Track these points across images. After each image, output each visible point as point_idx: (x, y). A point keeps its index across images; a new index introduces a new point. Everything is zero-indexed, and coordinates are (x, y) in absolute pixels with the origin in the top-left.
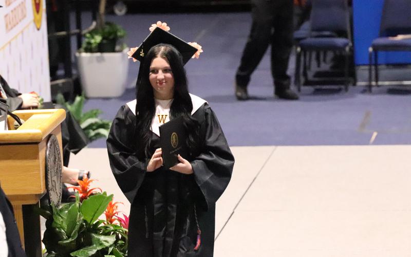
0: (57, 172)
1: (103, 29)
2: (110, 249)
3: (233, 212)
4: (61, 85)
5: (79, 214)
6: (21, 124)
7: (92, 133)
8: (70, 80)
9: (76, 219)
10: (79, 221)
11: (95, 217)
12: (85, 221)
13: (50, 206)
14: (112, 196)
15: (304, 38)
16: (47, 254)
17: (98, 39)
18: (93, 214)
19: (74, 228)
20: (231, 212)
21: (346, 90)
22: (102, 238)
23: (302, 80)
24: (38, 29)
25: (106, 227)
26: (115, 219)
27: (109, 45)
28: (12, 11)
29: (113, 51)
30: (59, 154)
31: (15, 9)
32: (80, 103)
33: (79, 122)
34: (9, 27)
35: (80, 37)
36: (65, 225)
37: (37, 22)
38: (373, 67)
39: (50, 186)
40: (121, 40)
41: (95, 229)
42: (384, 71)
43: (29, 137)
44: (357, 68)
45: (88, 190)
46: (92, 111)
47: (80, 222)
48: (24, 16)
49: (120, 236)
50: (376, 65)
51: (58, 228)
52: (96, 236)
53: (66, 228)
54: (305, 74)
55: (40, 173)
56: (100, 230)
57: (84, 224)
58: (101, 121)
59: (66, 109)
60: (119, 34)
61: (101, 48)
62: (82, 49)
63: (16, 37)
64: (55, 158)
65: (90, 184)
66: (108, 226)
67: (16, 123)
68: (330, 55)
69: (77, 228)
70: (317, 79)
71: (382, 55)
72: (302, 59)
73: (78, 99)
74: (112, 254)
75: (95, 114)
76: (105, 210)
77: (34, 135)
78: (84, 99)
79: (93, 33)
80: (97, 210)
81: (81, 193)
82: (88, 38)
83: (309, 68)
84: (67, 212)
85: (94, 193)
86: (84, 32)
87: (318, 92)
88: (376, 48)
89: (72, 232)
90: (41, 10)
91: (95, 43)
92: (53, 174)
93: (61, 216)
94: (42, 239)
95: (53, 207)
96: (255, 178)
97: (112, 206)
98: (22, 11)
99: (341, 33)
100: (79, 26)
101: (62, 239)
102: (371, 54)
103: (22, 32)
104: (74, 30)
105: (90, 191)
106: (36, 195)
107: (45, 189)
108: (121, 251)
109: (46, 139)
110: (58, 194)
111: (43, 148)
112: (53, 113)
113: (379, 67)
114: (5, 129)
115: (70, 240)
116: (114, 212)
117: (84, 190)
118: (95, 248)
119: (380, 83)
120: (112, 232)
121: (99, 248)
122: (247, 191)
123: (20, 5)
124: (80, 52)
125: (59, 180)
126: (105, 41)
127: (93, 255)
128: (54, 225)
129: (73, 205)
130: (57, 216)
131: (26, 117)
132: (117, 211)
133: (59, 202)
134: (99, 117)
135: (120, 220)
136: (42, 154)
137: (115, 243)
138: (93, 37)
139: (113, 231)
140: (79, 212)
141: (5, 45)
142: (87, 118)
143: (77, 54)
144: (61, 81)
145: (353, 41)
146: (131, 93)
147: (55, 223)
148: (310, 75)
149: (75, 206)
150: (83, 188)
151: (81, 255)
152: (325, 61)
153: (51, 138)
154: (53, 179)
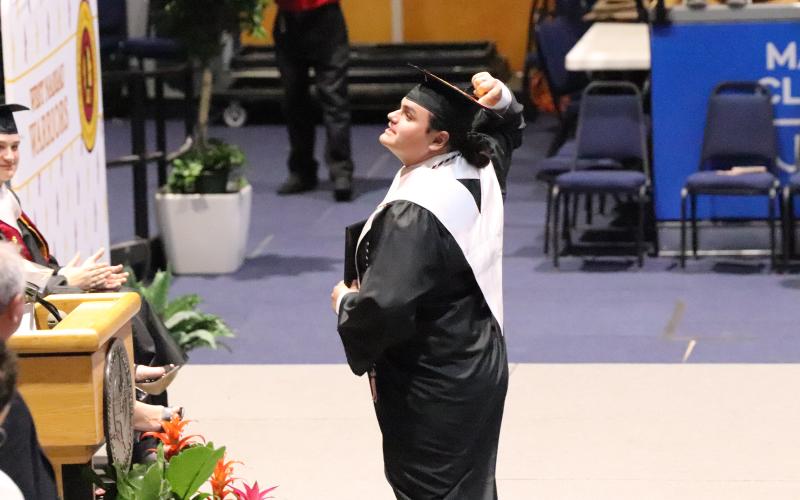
1: (205, 150)
4: (128, 250)
5: (163, 481)
6: (59, 319)
7: (185, 338)
8: (145, 241)
9: (158, 491)
10: (163, 495)
11: (194, 485)
12: (174, 495)
13: (113, 467)
14: (223, 448)
15: (566, 171)
17: (196, 168)
18: (189, 481)
21: (641, 264)
23: (562, 244)
24: (90, 151)
26: (228, 492)
27: (215, 179)
28: (43, 118)
29: (223, 191)
31: (48, 114)
32: (163, 284)
33: (162, 317)
34: (38, 146)
35: (163, 165)
37: (87, 137)
38: (688, 224)
39: (112, 431)
40: (236, 171)
42: (708, 232)
43: (74, 342)
44: (659, 225)
45: (181, 439)
46: (185, 298)
47: (166, 497)
48: (66, 127)
50: (694, 220)
54: (566, 235)
55: (94, 408)
58: (201, 315)
59: (139, 292)
60: (233, 160)
61: (201, 186)
62: (167, 188)
63: (50, 163)
64: (121, 381)
65: (185, 428)
67: (51, 317)
68: (610, 203)
70: (587, 244)
71: (704, 204)
72: (562, 207)
73: (160, 276)
75: (191, 303)
76: (210, 476)
77: (84, 338)
78: (170, 275)
79: (187, 157)
80: (197, 474)
81: (168, 444)
82: (178, 167)
83: (574, 224)
84: (141, 477)
85: (191, 444)
86: (171, 155)
87: (589, 267)
88: (695, 191)
91: (190, 176)
93: (133, 488)
95: (118, 468)
97: (222, 468)
98: (61, 118)
99: (630, 162)
100: (161, 145)
102: (684, 200)
103: (61, 156)
104: (152, 152)
105: (183, 441)
106: (87, 447)
107: (102, 436)
109: (106, 347)
111: (98, 363)
112: (117, 299)
113: (699, 224)
114: (31, 327)
116: (227, 478)
117: (174, 439)
119: (700, 253)
123: (57, 107)
124: (164, 193)
125: (128, 424)
126: (207, 173)
129: (153, 465)
130: (124, 484)
131: (70, 306)
132: (232, 476)
133: (127, 459)
134: (198, 310)
135: (237, 493)
136: (98, 373)
138: (186, 166)
140: (164, 478)
141: (31, 178)
142: (176, 311)
143: (158, 196)
144: (129, 242)
145: (652, 176)
146: (255, 267)
147: (122, 497)
148: (576, 237)
149: (157, 466)
150: (171, 435)
152: (601, 211)
153: (114, 346)
154: (118, 418)
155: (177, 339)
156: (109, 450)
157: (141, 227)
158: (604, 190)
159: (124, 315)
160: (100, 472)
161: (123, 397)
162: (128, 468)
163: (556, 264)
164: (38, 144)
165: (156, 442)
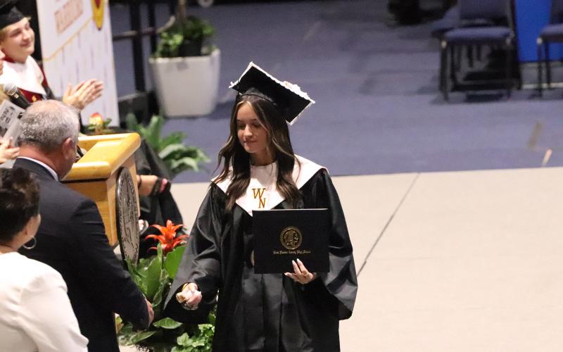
0: (132, 217)
1: (184, 26)
3: (365, 263)
4: (130, 102)
5: (162, 271)
6: (82, 155)
7: (175, 164)
8: (143, 95)
9: (158, 278)
10: (162, 281)
13: (125, 262)
15: (451, 29)
16: (122, 325)
17: (178, 39)
19: (156, 290)
20: (363, 262)
21: (509, 95)
23: (450, 84)
24: (100, 29)
27: (192, 47)
28: (64, 7)
29: (198, 54)
30: (133, 193)
31: (68, 3)
32: (157, 125)
33: (157, 150)
34: (62, 27)
35: (154, 38)
36: (145, 287)
37: (97, 19)
38: (544, 65)
39: (123, 235)
40: (208, 39)
42: (558, 70)
43: (93, 172)
44: (522, 66)
46: (173, 135)
47: (165, 281)
48: (81, 13)
50: (548, 61)
53: (146, 290)
54: (453, 77)
55: (109, 219)
58: (186, 146)
59: (139, 133)
60: (207, 31)
61: (183, 51)
62: (157, 54)
63: (70, 41)
64: (129, 199)
68: (486, 50)
69: (161, 290)
70: (469, 83)
71: (555, 48)
72: (449, 57)
73: (155, 119)
75: (178, 138)
77: (100, 168)
78: (162, 119)
79: (171, 31)
81: (164, 243)
82: (166, 38)
83: (459, 69)
84: (146, 268)
85: (181, 243)
86: (160, 30)
87: (471, 99)
88: (548, 39)
89: (154, 295)
90: (101, 4)
91: (175, 44)
92: (127, 220)
93: (139, 275)
95: (128, 262)
96: (392, 217)
98: (78, 6)
99: (499, 21)
100: (152, 23)
102: (539, 47)
103: (78, 34)
104: (146, 28)
107: (117, 240)
109: (116, 174)
110: (134, 245)
111: (110, 187)
112: (124, 139)
113: (552, 64)
117: (169, 240)
119: (553, 85)
122: (382, 233)
124: (155, 58)
125: (135, 230)
126: (187, 42)
129: (154, 259)
130: (135, 275)
131: (89, 145)
133: (135, 256)
134: (184, 143)
136: (111, 194)
138: (171, 37)
140: (163, 268)
141: (57, 52)
142: (167, 145)
143: (151, 61)
144: (131, 96)
145: (515, 30)
146: (225, 110)
148: (460, 78)
149: (158, 259)
150: (167, 237)
151: (168, 325)
152: (479, 58)
153: (122, 173)
154: (127, 226)
155: (169, 165)
156: (122, 249)
157: (140, 83)
158: (480, 42)
159: (128, 150)
161: (130, 211)
162: (136, 262)
163: (446, 99)
164: (62, 26)
165: (156, 242)
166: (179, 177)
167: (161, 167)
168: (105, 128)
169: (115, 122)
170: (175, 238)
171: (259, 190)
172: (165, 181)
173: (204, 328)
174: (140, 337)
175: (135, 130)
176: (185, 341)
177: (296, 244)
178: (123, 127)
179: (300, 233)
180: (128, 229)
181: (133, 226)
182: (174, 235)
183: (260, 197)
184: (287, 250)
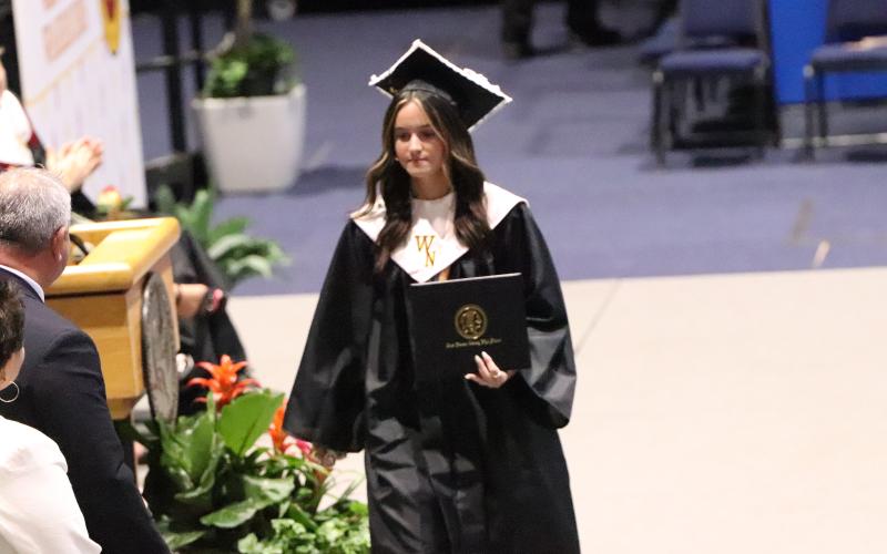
0: (166, 351)
1: (247, 48)
2: (284, 508)
4: (164, 168)
5: (215, 435)
6: (86, 253)
7: (234, 267)
8: (183, 157)
9: (208, 447)
10: (215, 452)
11: (250, 439)
12: (228, 450)
14: (283, 395)
15: (668, 52)
17: (238, 70)
18: (244, 435)
19: (205, 466)
21: (761, 156)
22: (266, 484)
23: (667, 139)
24: (114, 53)
25: (272, 462)
26: (290, 445)
27: (261, 81)
28: (60, 18)
29: (269, 91)
30: (168, 313)
31: (65, 14)
32: (207, 206)
33: (206, 245)
35: (200, 67)
36: (187, 461)
37: (110, 39)
39: (153, 380)
40: (286, 70)
41: (251, 466)
42: (839, 116)
43: (104, 280)
44: (781, 110)
46: (231, 221)
47: (219, 453)
48: (83, 28)
49: (303, 480)
50: (821, 101)
51: (174, 466)
52: (252, 481)
53: (189, 465)
55: (130, 354)
56: (260, 467)
57: (227, 456)
58: (251, 238)
60: (284, 56)
61: (246, 89)
62: (206, 92)
63: (67, 72)
64: (161, 321)
66: (278, 458)
67: (77, 251)
68: (724, 86)
69: (212, 465)
70: (699, 137)
71: (833, 83)
72: (666, 96)
73: (202, 196)
74: (287, 516)
75: (240, 226)
76: (268, 427)
77: (117, 274)
78: (214, 196)
79: (229, 57)
80: (253, 427)
81: (219, 391)
82: (218, 68)
83: (681, 115)
84: (189, 432)
85: (245, 391)
86: (210, 55)
87: (701, 163)
88: (821, 69)
89: (201, 475)
90: (117, 13)
91: (233, 78)
92: (158, 355)
93: (180, 445)
94: (141, 490)
95: (161, 423)
98: (79, 19)
99: (745, 39)
100: (197, 44)
101: (182, 490)
102: (807, 83)
103: (80, 62)
104: (187, 53)
106: (126, 400)
107: (142, 385)
108: (305, 510)
109: (141, 284)
110: (172, 398)
111: (131, 303)
112: (152, 227)
113: (829, 106)
115: (199, 491)
117: (225, 387)
118: (252, 506)
120: (285, 472)
121: (261, 505)
123: (73, 5)
124: (202, 98)
125: (171, 371)
126: (254, 75)
127: (248, 521)
128: (164, 461)
129: (202, 417)
130: (171, 442)
131: (97, 238)
133: (172, 412)
134: (248, 234)
135: (301, 445)
136: (133, 315)
137: (294, 494)
138: (226, 66)
139: (286, 468)
140: (216, 431)
141: (47, 90)
142: (221, 236)
143: (196, 103)
144: (165, 159)
145: (771, 54)
146: (312, 181)
147: (168, 456)
148: (684, 130)
149: (207, 418)
150: (222, 382)
151: (224, 521)
152: (713, 97)
153: (151, 282)
154: (159, 365)
155: (224, 269)
156: (151, 403)
157: (178, 141)
158: (715, 73)
159: (160, 246)
160: (142, 429)
161: (163, 341)
162: (172, 426)
163: (661, 163)
164: (54, 50)
165: (204, 391)
166: (240, 286)
167: (212, 271)
168: (124, 210)
169: (140, 201)
170: (235, 385)
171: (425, 238)
172: (219, 294)
173: (282, 525)
174: (181, 540)
175: (171, 213)
176: (251, 546)
177: (478, 330)
178: (152, 209)
179: (483, 314)
180: (160, 369)
181: (168, 365)
182: (233, 379)
183: (427, 249)
184: (466, 341)
